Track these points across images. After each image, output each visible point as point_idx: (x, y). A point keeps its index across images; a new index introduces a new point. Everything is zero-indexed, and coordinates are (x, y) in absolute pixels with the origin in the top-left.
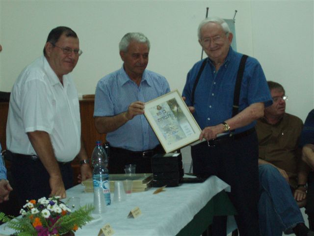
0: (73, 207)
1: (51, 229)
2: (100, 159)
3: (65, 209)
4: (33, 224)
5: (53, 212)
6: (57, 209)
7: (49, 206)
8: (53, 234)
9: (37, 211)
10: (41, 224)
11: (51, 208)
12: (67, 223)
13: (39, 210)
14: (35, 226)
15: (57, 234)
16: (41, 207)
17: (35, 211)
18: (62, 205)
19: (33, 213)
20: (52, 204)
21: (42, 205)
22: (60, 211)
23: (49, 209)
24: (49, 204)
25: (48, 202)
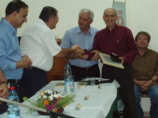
0: (64, 95)
1: (54, 106)
2: (68, 71)
3: (60, 96)
4: (44, 103)
5: (54, 97)
6: (56, 96)
7: (52, 95)
8: (55, 109)
9: (46, 97)
10: (48, 103)
11: (53, 95)
12: (61, 103)
13: (47, 96)
14: (45, 105)
15: (56, 108)
16: (48, 95)
17: (45, 97)
18: (58, 94)
19: (44, 98)
20: (54, 93)
21: (49, 94)
22: (58, 97)
23: (52, 96)
24: (52, 93)
25: (51, 92)
